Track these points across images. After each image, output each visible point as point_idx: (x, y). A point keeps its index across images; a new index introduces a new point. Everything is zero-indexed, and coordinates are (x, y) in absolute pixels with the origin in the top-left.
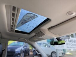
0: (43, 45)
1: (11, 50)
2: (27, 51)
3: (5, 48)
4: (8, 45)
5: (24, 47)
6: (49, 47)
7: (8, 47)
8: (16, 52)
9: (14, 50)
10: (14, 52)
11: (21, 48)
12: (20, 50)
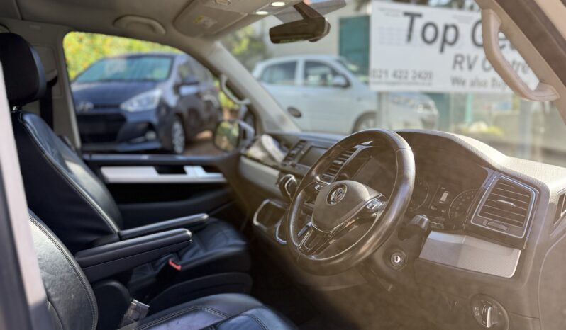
0: (306, 75)
1: (96, 107)
2: (205, 115)
3: (55, 73)
4: (72, 74)
5: (177, 88)
6: (347, 85)
7: (75, 88)
8: (131, 119)
9: (117, 106)
10: (121, 119)
11: (157, 93)
12: (154, 106)
